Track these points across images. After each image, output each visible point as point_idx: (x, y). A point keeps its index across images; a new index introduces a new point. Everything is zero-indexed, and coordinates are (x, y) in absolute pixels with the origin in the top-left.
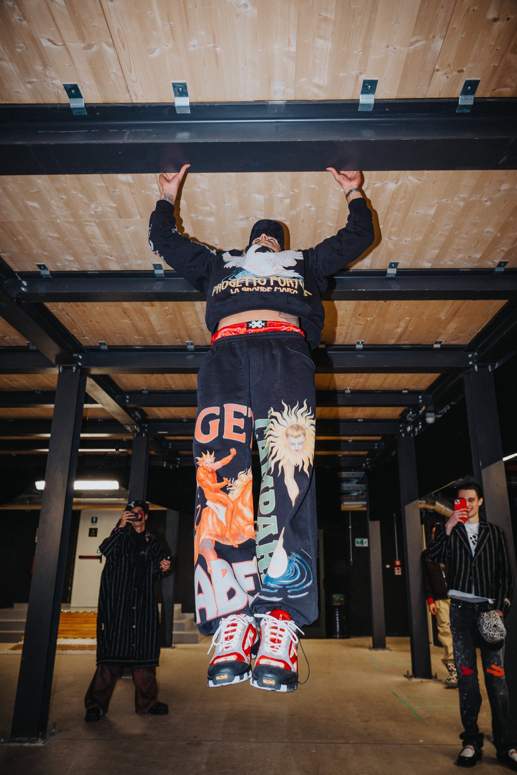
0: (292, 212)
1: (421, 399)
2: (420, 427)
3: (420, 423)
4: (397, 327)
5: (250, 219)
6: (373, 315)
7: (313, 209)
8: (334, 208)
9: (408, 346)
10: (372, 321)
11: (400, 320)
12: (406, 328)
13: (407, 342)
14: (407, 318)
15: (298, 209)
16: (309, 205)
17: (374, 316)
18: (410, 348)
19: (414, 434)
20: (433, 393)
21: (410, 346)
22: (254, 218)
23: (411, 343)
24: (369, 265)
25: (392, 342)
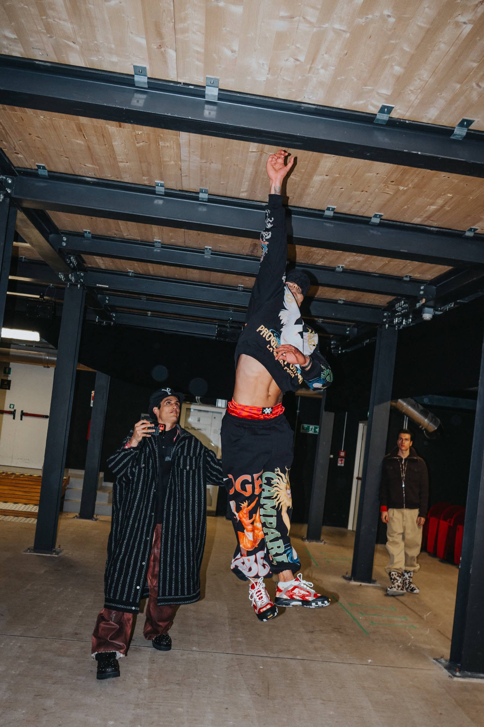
0: (360, 20)
1: (422, 290)
2: (410, 320)
3: (411, 317)
4: (432, 204)
5: (295, 19)
6: (408, 184)
7: (392, 20)
8: (422, 25)
9: (434, 229)
10: (405, 192)
11: (439, 196)
12: (442, 207)
13: (435, 224)
14: (449, 195)
15: (370, 16)
16: (389, 14)
17: (410, 186)
18: (437, 231)
19: (399, 327)
20: (438, 285)
21: (436, 229)
22: (301, 18)
23: (439, 226)
24: (433, 118)
25: (417, 220)
